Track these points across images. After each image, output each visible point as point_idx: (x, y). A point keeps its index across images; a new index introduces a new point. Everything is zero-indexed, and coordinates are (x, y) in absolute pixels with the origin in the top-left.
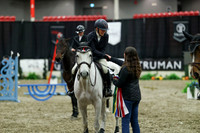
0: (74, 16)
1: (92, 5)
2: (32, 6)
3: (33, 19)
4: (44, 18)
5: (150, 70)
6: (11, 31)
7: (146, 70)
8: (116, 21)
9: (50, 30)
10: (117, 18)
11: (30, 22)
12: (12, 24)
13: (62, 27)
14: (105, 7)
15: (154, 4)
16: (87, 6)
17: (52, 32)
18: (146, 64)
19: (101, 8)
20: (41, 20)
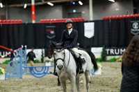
0: (62, 19)
1: (74, 11)
2: (33, 13)
3: (34, 22)
4: (42, 20)
5: (115, 55)
6: (19, 30)
7: (112, 55)
8: (91, 21)
9: (45, 29)
10: (91, 19)
11: (31, 24)
12: (19, 25)
13: (54, 27)
14: (83, 12)
15: (117, 9)
16: (71, 12)
17: (47, 30)
18: (112, 51)
19: (80, 13)
20: (39, 22)
